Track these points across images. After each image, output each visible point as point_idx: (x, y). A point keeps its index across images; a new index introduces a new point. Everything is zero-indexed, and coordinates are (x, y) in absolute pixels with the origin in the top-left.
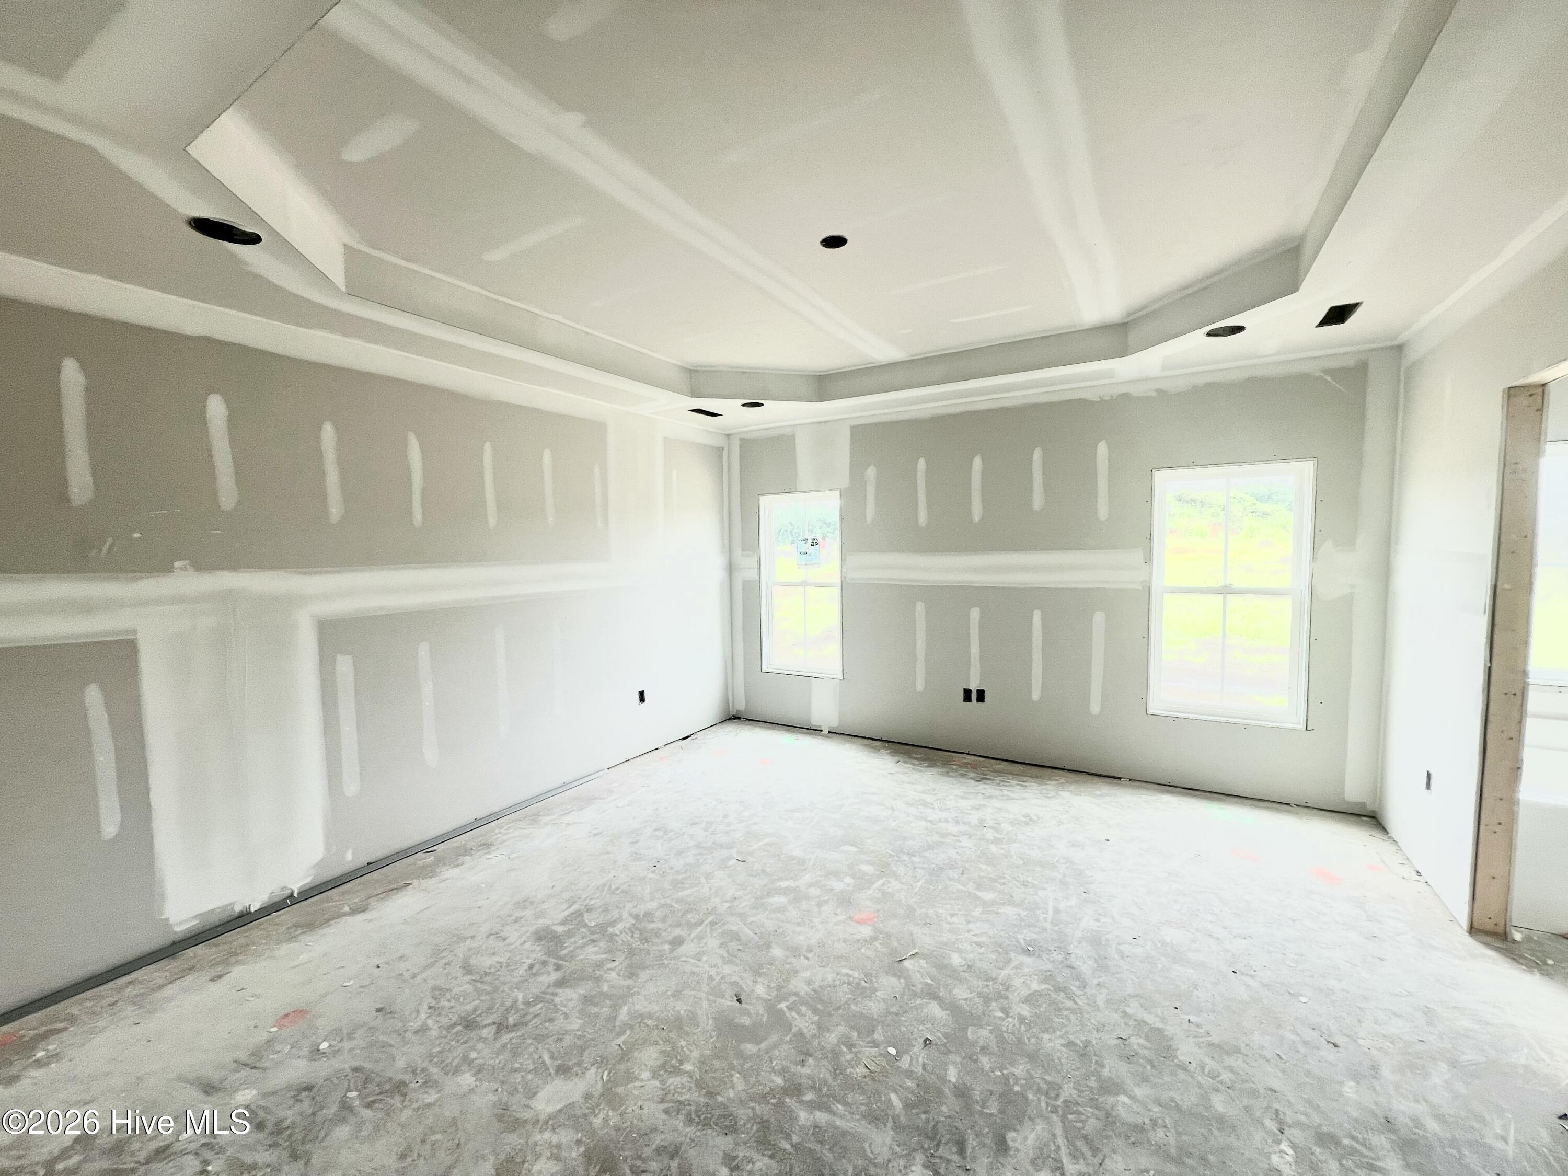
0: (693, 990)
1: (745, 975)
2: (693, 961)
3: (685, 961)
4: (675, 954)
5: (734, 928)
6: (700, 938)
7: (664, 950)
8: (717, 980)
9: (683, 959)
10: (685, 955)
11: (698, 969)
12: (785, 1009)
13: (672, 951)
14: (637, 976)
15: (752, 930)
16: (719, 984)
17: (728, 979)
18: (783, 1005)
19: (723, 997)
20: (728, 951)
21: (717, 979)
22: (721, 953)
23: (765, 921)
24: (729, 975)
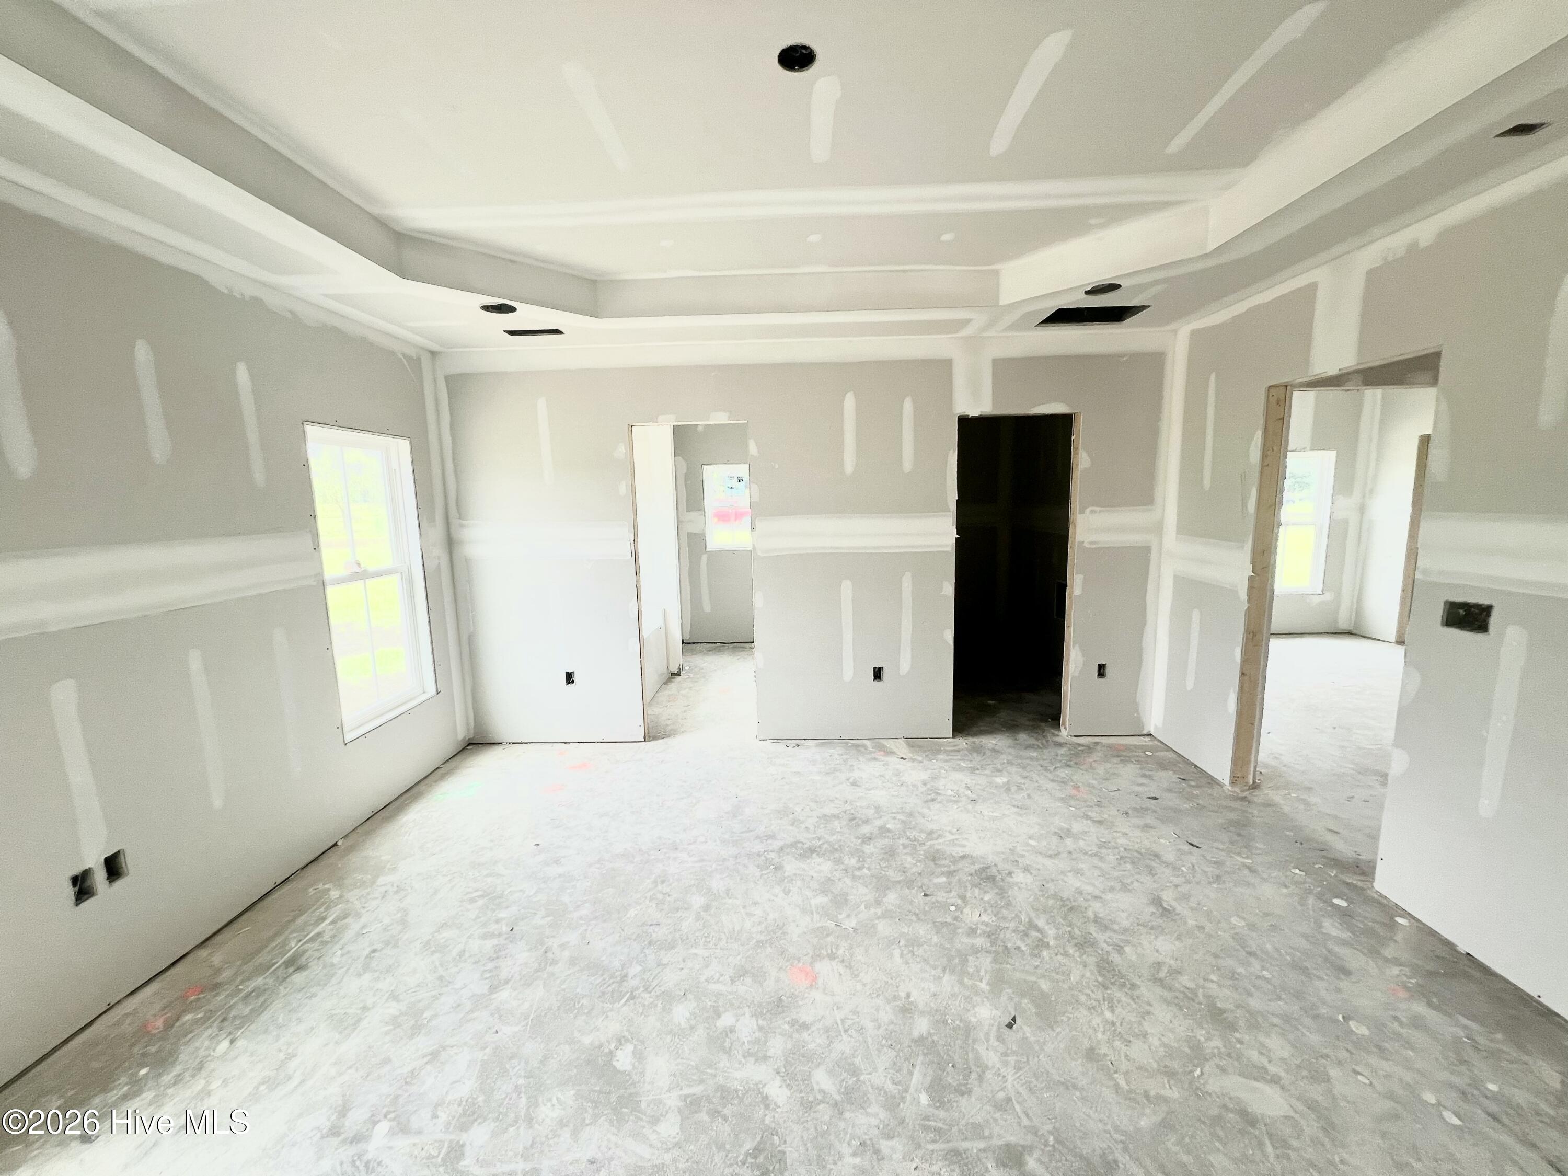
0: (1048, 1073)
1: (982, 1036)
2: (1017, 1107)
3: (1027, 1115)
4: (1029, 1139)
5: (924, 1099)
6: (976, 1130)
7: (1039, 1161)
8: (1014, 1058)
9: (1025, 1122)
10: (1019, 1124)
11: (1021, 1090)
12: (984, 981)
13: (1030, 1149)
14: (1103, 1156)
15: (911, 1074)
16: (1015, 1053)
17: (1001, 1049)
18: (983, 985)
19: (1025, 1038)
20: (967, 1077)
21: (1012, 1059)
22: (976, 1083)
23: (881, 1070)
24: (996, 1051)
